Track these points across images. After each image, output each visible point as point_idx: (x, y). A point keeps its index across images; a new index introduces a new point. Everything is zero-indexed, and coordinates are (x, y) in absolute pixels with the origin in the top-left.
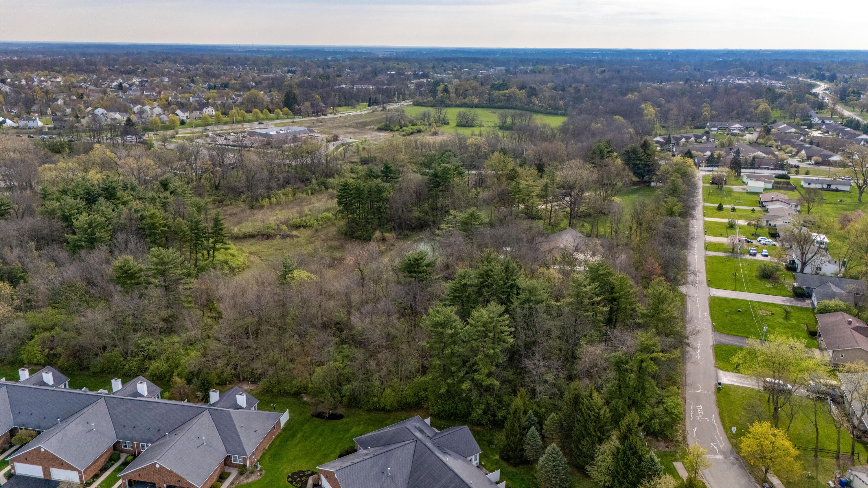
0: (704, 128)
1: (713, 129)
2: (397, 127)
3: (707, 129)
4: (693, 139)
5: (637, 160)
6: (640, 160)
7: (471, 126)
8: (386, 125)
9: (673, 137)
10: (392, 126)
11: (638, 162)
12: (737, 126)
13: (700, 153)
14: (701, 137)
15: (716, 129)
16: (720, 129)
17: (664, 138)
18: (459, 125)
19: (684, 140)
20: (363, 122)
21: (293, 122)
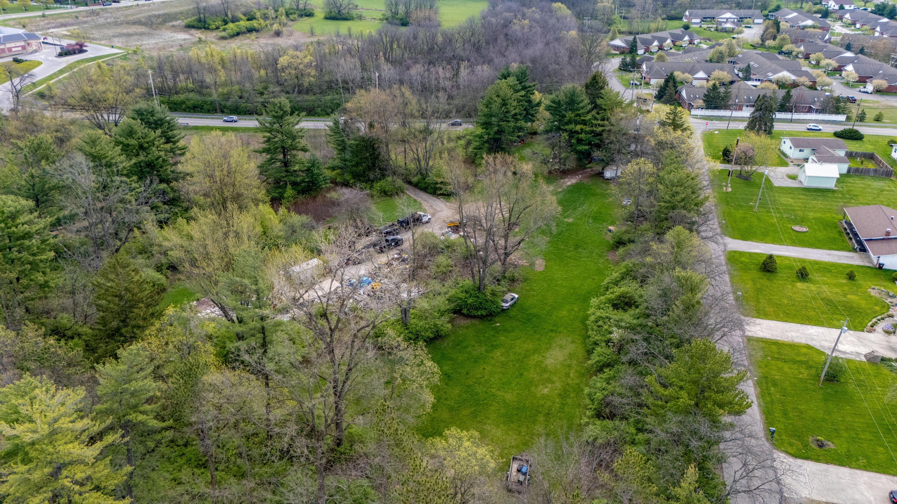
0: (681, 19)
1: (694, 21)
2: (219, 23)
3: (685, 20)
4: (669, 41)
5: (577, 123)
6: (584, 123)
7: (346, 19)
8: (200, 20)
9: (640, 39)
10: (209, 21)
11: (578, 128)
12: (728, 15)
13: (687, 75)
14: (681, 38)
15: (698, 21)
16: (704, 19)
17: (626, 42)
18: (330, 18)
19: (656, 43)
20: (164, 15)
21: (44, 16)
